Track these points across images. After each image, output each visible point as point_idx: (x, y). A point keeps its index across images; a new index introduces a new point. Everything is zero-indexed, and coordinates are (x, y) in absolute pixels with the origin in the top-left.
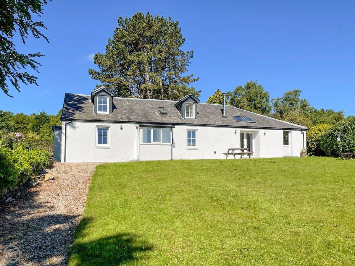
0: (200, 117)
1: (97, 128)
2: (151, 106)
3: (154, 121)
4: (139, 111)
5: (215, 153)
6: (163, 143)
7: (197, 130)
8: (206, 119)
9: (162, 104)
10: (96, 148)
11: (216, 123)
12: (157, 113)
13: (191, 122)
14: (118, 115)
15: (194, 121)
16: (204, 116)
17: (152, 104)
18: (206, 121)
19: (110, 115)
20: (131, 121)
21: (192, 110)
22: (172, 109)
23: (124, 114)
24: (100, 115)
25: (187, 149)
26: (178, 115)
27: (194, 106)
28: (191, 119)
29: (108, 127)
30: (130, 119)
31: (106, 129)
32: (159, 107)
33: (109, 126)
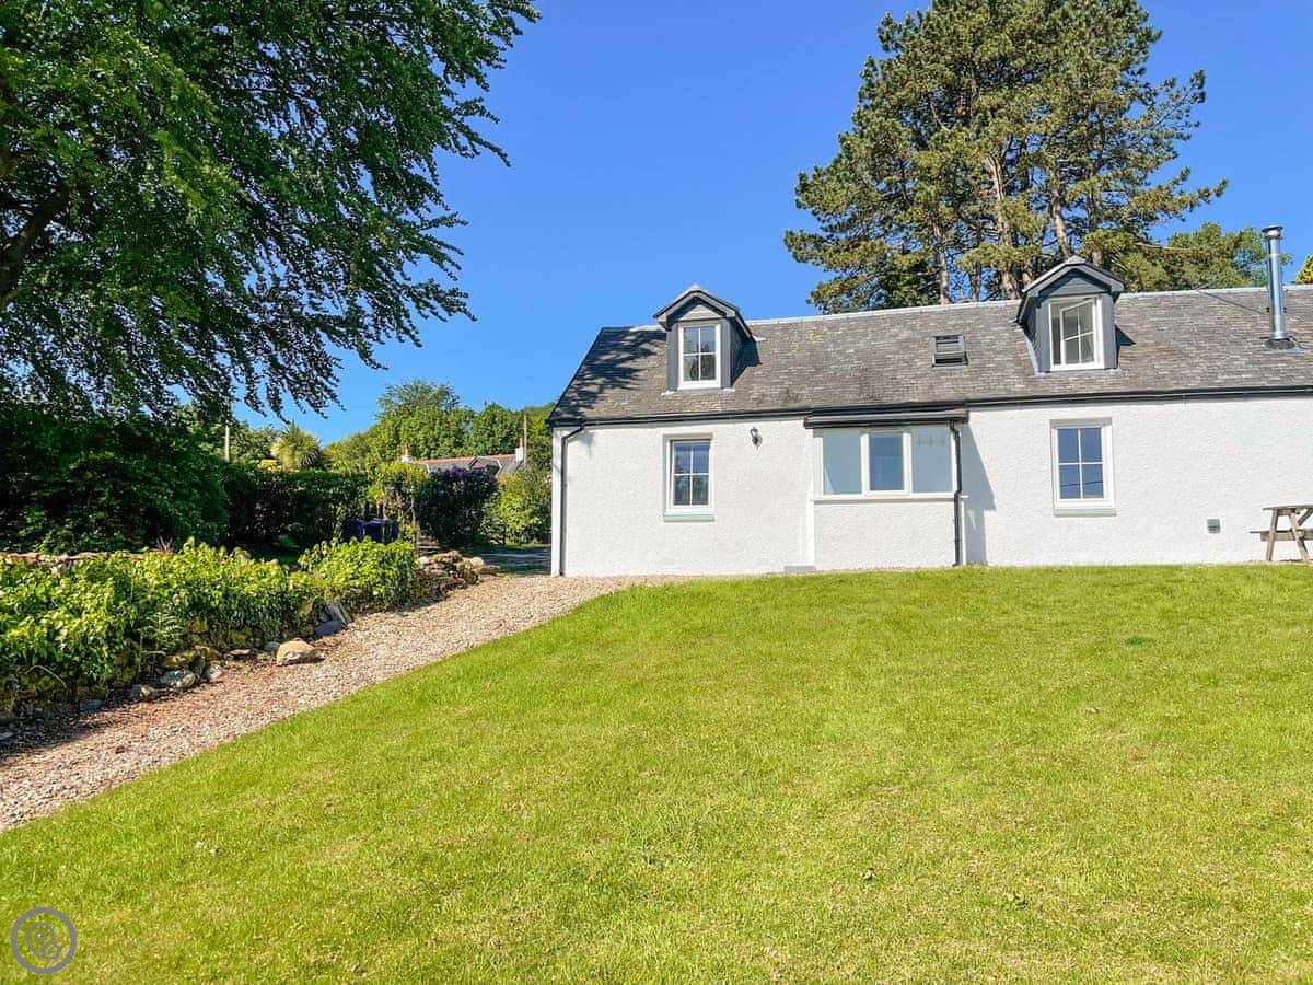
0: (1133, 359)
1: (668, 444)
2: (904, 335)
3: (897, 399)
4: (844, 363)
5: (1214, 527)
6: (914, 491)
7: (1108, 421)
8: (1163, 367)
9: (957, 319)
10: (666, 521)
11: (1220, 380)
12: (924, 363)
13: (1075, 387)
14: (752, 388)
15: (1092, 381)
16: (1161, 350)
17: (913, 328)
18: (1164, 376)
19: (726, 390)
20: (797, 405)
21: (1091, 329)
22: (1000, 338)
23: (777, 383)
24: (686, 395)
25: (1057, 516)
26: (1018, 362)
27: (1097, 311)
28: (1081, 374)
29: (709, 440)
30: (796, 399)
31: (703, 445)
32: (937, 338)
33: (712, 435)
